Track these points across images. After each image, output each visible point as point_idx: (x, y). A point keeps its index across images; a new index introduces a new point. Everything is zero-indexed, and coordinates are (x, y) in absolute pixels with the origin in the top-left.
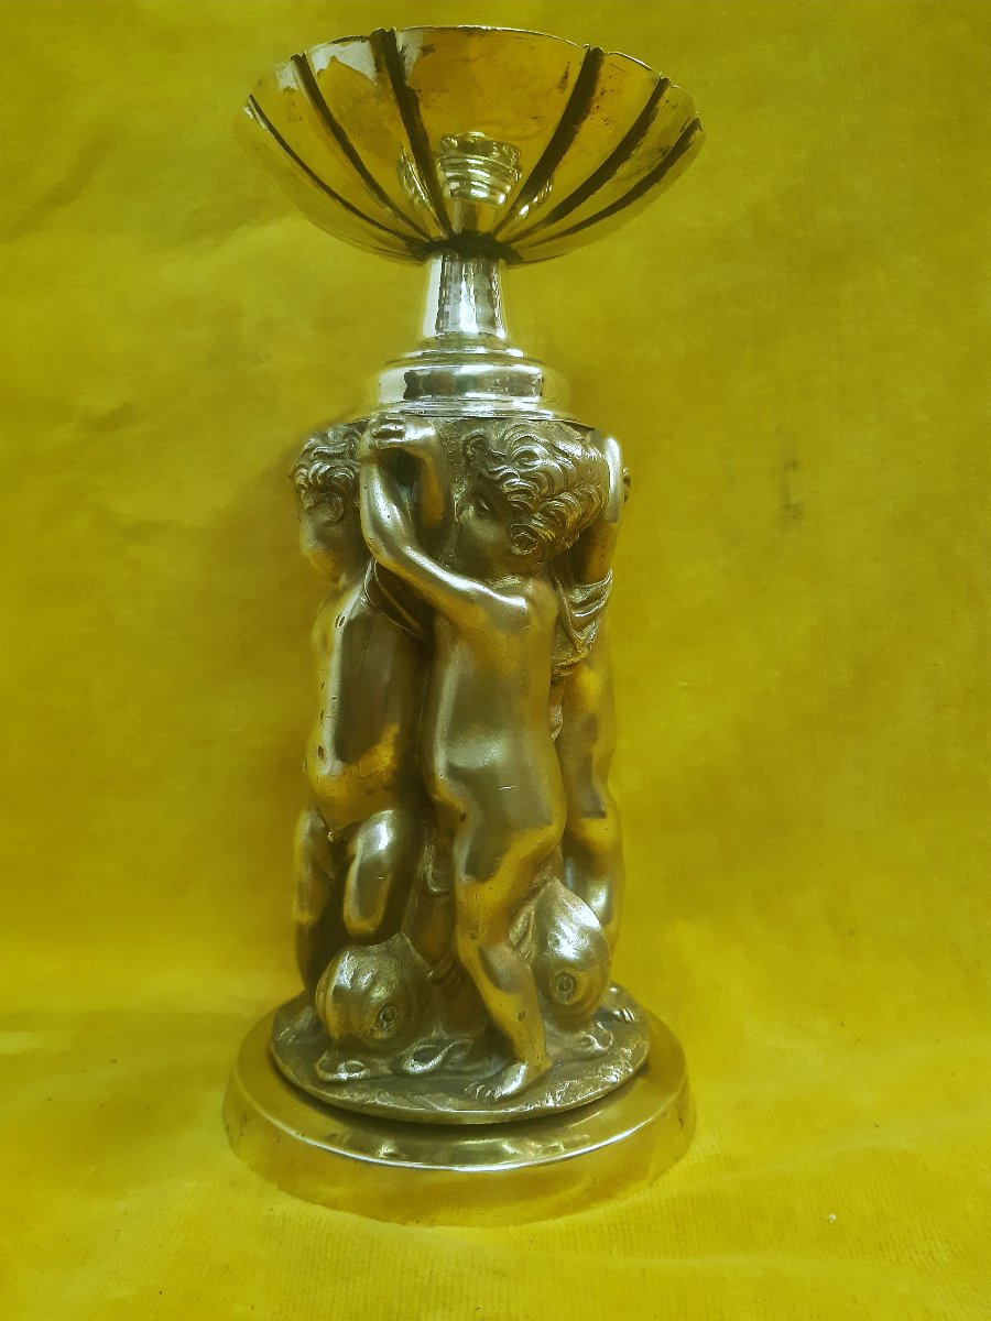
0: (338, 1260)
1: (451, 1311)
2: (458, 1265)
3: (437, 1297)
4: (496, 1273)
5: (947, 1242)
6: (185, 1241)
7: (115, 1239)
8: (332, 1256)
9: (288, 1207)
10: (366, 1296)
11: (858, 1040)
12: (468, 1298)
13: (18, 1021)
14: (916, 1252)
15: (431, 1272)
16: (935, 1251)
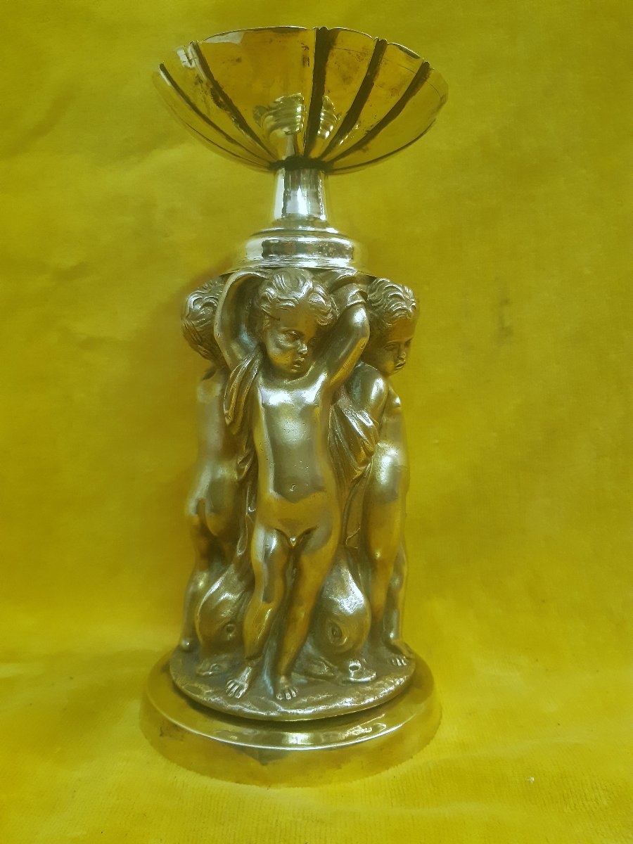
0: (218, 812)
2: (294, 817)
3: (280, 835)
4: (318, 821)
5: (607, 790)
6: (118, 799)
7: (73, 797)
8: (214, 809)
10: (235, 834)
11: (547, 670)
12: (300, 836)
13: (12, 656)
14: (587, 800)
15: (277, 821)
16: (599, 798)
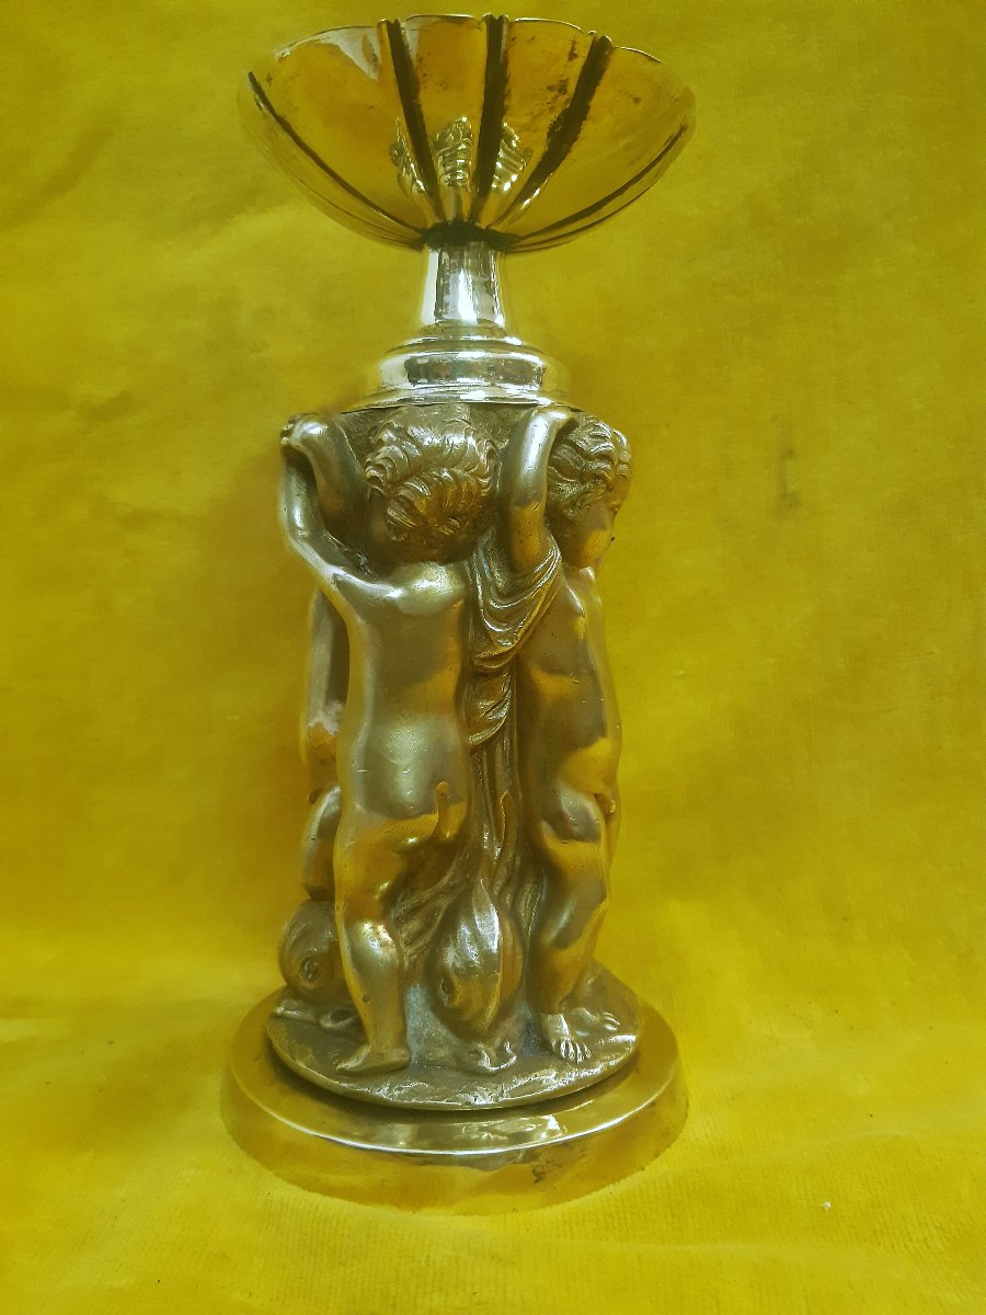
0: (335, 1245)
1: (447, 1296)
2: (455, 1249)
3: (434, 1281)
4: (493, 1257)
5: (941, 1229)
6: (183, 1230)
7: (113, 1226)
8: (330, 1241)
9: (284, 1192)
10: (363, 1281)
11: (852, 1027)
12: (465, 1283)
13: (18, 1008)
14: (911, 1240)
15: (428, 1257)
16: (929, 1239)
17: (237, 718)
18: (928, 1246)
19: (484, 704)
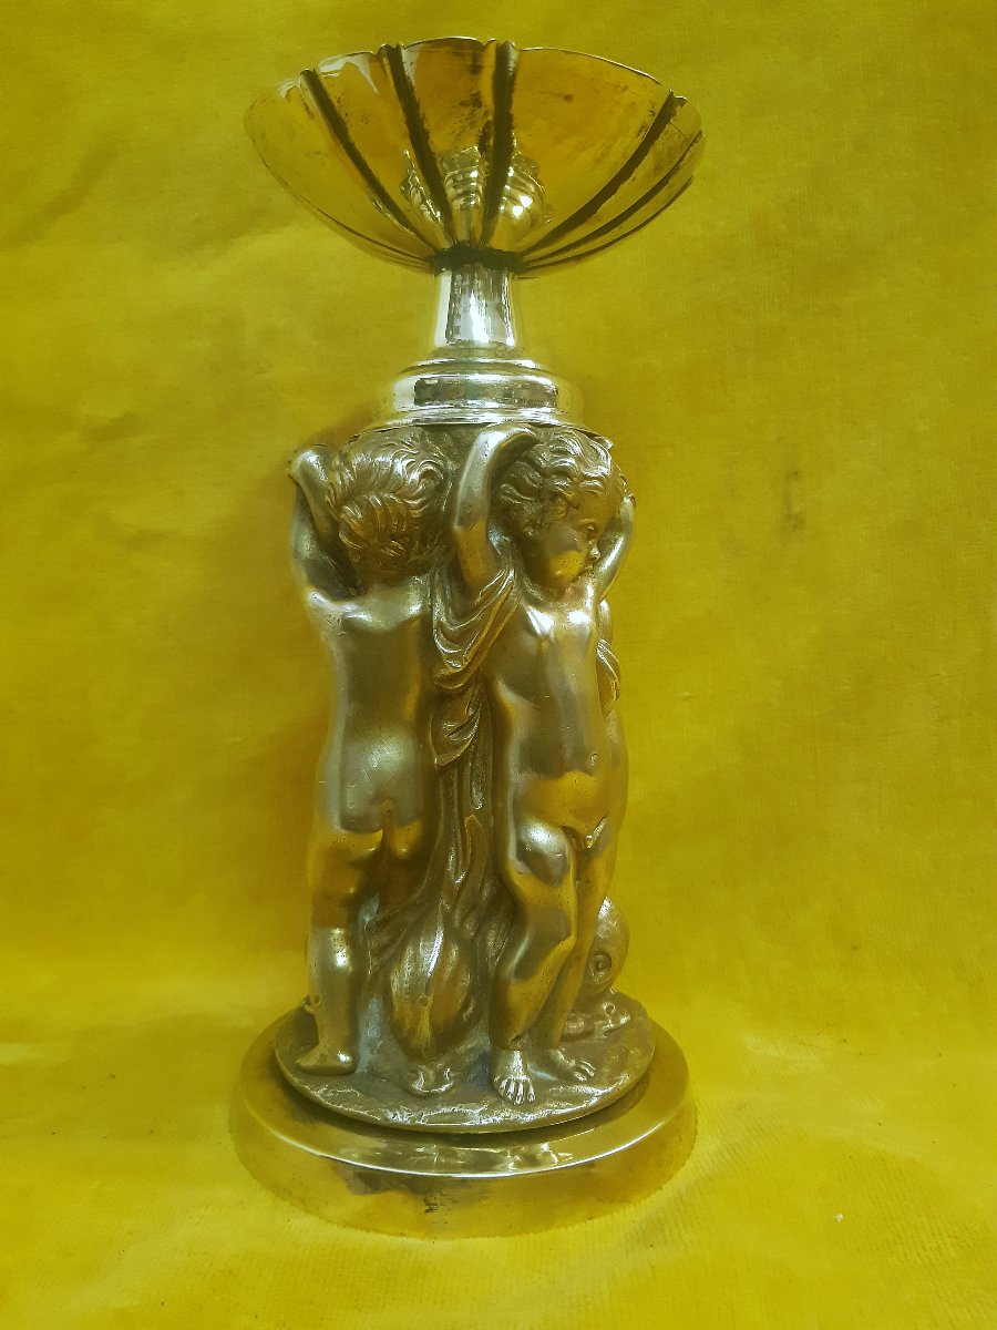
5: (956, 1237)
7: (120, 1259)
11: (861, 1054)
14: (924, 1249)
16: (943, 1247)
17: (239, 739)
18: (941, 1254)
19: (449, 726)
